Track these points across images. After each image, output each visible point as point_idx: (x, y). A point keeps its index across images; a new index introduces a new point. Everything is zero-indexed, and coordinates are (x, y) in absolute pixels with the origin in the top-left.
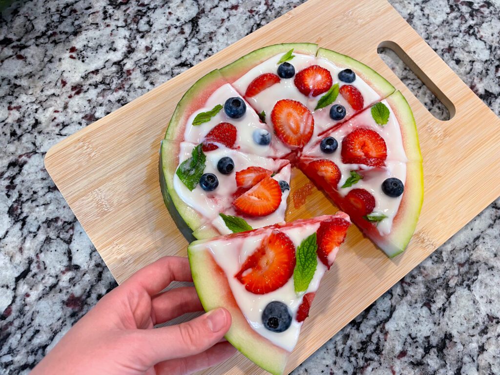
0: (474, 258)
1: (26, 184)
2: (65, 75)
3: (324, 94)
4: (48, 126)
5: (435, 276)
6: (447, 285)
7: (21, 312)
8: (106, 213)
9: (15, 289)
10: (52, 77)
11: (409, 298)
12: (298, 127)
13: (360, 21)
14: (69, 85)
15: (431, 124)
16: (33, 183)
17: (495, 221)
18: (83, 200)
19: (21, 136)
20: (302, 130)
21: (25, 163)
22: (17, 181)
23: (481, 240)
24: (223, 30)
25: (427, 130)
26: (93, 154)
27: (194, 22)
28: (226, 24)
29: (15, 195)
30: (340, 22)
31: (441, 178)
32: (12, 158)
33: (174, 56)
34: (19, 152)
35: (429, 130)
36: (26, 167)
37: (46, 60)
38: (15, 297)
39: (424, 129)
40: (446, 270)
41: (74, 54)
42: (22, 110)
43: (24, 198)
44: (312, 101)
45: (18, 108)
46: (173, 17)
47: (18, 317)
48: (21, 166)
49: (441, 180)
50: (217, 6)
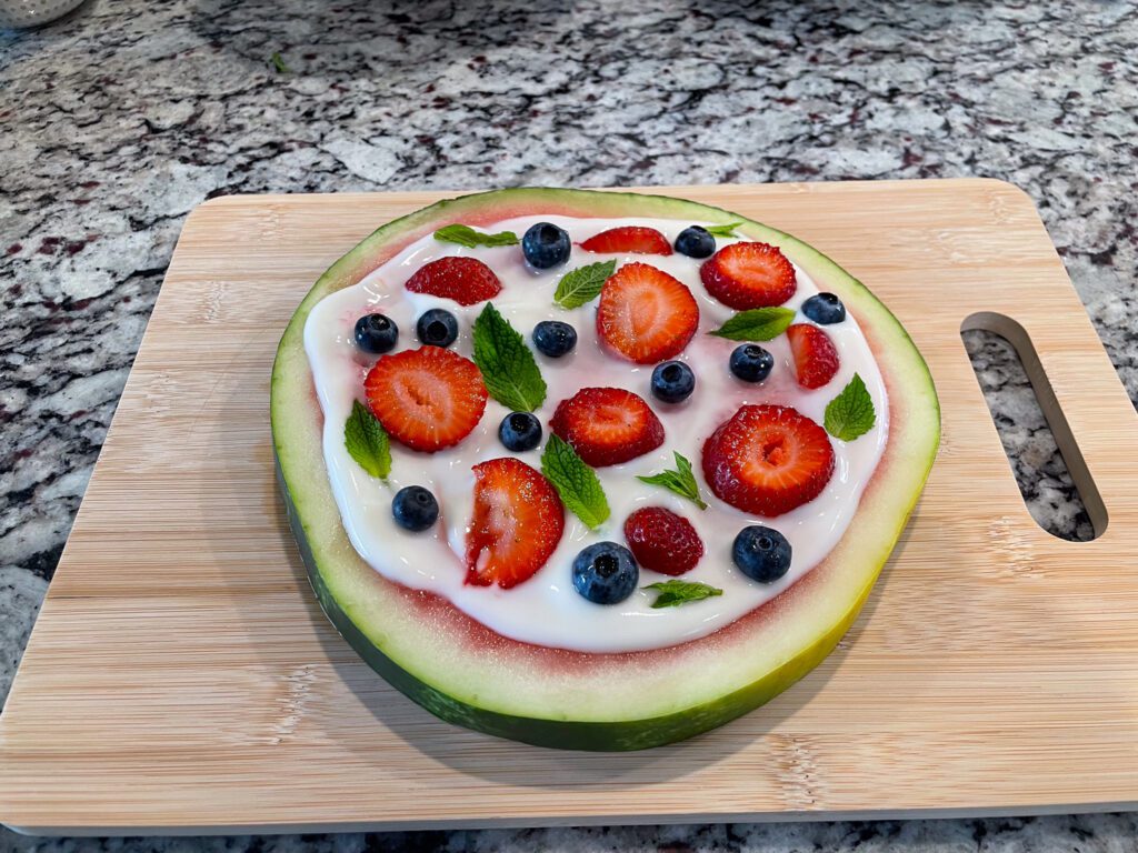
2: (441, 81)
4: (360, 125)
7: (97, 316)
9: (120, 283)
10: (422, 77)
14: (434, 94)
21: (290, 150)
22: (258, 165)
24: (740, 121)
27: (697, 95)
28: (752, 116)
29: (238, 179)
32: (279, 138)
34: (295, 137)
36: (285, 156)
37: (434, 56)
38: (109, 293)
41: (476, 65)
42: (346, 94)
45: (343, 90)
46: (668, 77)
47: (87, 318)
48: (281, 152)
50: (755, 89)
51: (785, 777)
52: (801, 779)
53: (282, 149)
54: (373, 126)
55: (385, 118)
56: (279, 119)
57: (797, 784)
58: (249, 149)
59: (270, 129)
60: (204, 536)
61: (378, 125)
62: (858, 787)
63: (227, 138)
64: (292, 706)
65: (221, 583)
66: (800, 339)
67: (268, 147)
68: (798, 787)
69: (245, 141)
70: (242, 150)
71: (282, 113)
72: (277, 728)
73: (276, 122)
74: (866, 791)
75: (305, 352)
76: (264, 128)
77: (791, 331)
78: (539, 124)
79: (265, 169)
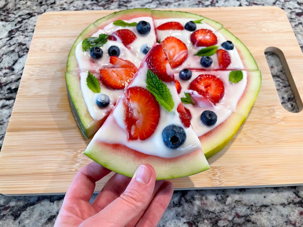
0: (253, 218)
1: (27, 24)
3: (204, 48)
4: (57, 6)
5: (211, 209)
6: (217, 222)
8: (44, 50)
11: (179, 209)
12: (174, 56)
13: (264, 30)
15: (276, 108)
16: (30, 25)
17: (289, 204)
18: (40, 40)
19: (43, 5)
20: (175, 58)
21: (35, 16)
22: (24, 21)
23: (268, 209)
25: (270, 110)
26: (63, 23)
29: (18, 26)
30: (250, 25)
31: (259, 144)
32: (31, 12)
33: (141, 4)
34: (36, 11)
35: (272, 111)
36: (33, 18)
39: (269, 108)
40: (223, 211)
43: (21, 29)
44: (195, 49)
48: (32, 16)
49: (258, 145)
51: (214, 178)
52: (218, 178)
53: (32, 15)
54: (61, 7)
55: (65, 4)
56: (32, 5)
57: (217, 179)
58: (22, 15)
59: (29, 8)
60: (51, 113)
61: (63, 6)
62: (233, 180)
63: (15, 12)
64: (78, 160)
65: (56, 127)
66: (220, 54)
67: (28, 15)
68: (217, 180)
69: (20, 13)
70: (20, 16)
71: (32, 3)
72: (75, 166)
73: (30, 6)
74: (235, 181)
75: (76, 58)
76: (27, 8)
77: (218, 51)
78: (114, 5)
79: (26, 22)
